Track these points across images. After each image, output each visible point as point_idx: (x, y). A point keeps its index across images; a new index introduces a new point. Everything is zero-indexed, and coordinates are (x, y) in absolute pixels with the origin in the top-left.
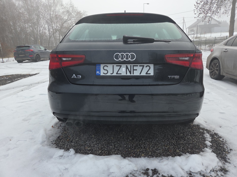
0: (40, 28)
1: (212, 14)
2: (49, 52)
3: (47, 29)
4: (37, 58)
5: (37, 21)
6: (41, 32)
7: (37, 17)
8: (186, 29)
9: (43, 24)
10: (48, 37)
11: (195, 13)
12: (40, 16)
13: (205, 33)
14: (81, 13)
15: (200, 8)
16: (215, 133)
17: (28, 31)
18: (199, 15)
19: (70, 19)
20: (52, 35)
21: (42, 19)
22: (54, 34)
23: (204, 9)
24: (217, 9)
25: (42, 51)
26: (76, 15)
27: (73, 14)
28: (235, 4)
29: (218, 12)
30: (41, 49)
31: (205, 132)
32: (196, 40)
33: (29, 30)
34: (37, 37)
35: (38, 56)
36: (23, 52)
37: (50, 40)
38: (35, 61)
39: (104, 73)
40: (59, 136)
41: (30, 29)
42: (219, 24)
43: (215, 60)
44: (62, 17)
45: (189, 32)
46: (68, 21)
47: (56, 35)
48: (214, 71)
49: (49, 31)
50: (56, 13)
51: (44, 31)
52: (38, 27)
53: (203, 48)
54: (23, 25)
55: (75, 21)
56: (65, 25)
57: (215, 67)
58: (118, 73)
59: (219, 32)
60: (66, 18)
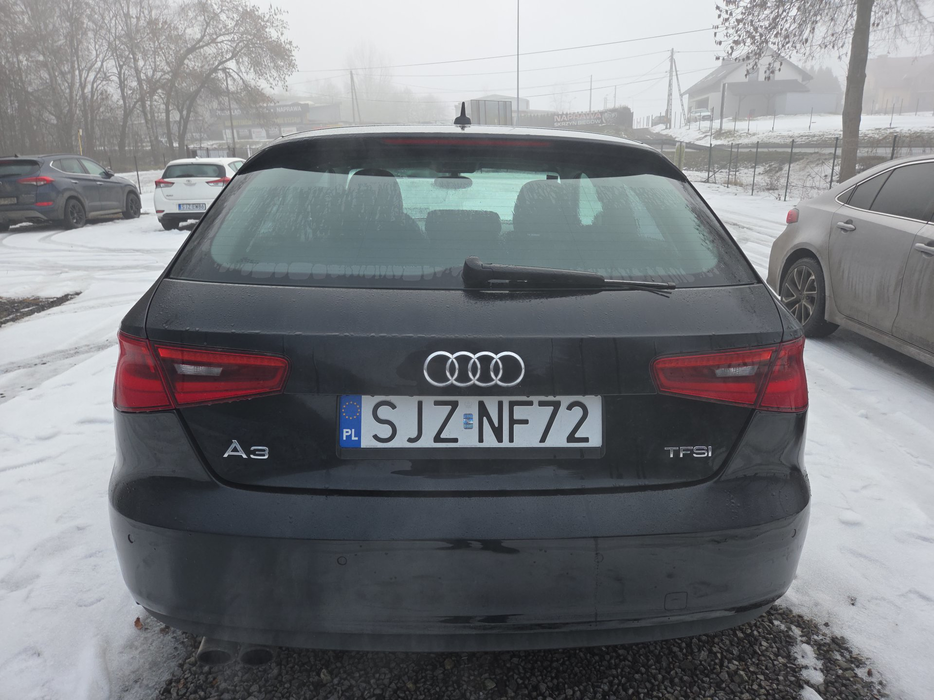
0: (84, 75)
1: (783, 46)
2: (121, 187)
3: (115, 79)
4: (72, 214)
5: (72, 41)
6: (88, 89)
7: (71, 25)
8: (681, 95)
9: (97, 56)
10: (120, 113)
11: (718, 39)
12: (83, 23)
13: (752, 115)
14: (259, 18)
15: (738, 21)
16: (834, 640)
17: (30, 84)
18: (732, 48)
19: (214, 41)
20: (136, 103)
21: (90, 34)
22: (142, 100)
23: (752, 25)
24: (800, 25)
25: (94, 183)
26: (236, 25)
27: (223, 17)
28: (871, 10)
29: (807, 40)
30: (86, 171)
31: (796, 631)
32: (719, 142)
33: (35, 82)
34: (70, 111)
35: (73, 202)
36: (8, 188)
37: (129, 122)
38: (64, 224)
39: (376, 437)
40: (170, 682)
41: (41, 78)
42: (804, 82)
43: (805, 260)
44: (177, 29)
45: (690, 109)
46: (202, 47)
47: (151, 106)
48: (797, 301)
49: (122, 85)
50: (150, 12)
51: (101, 85)
52: (74, 71)
53: (744, 182)
54: (7, 58)
55: (235, 49)
56: (192, 63)
57: (803, 289)
58: (442, 436)
59: (802, 112)
60: (194, 32)
